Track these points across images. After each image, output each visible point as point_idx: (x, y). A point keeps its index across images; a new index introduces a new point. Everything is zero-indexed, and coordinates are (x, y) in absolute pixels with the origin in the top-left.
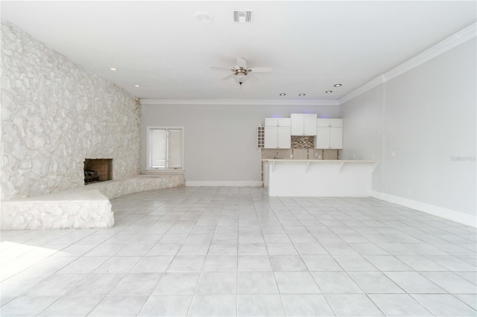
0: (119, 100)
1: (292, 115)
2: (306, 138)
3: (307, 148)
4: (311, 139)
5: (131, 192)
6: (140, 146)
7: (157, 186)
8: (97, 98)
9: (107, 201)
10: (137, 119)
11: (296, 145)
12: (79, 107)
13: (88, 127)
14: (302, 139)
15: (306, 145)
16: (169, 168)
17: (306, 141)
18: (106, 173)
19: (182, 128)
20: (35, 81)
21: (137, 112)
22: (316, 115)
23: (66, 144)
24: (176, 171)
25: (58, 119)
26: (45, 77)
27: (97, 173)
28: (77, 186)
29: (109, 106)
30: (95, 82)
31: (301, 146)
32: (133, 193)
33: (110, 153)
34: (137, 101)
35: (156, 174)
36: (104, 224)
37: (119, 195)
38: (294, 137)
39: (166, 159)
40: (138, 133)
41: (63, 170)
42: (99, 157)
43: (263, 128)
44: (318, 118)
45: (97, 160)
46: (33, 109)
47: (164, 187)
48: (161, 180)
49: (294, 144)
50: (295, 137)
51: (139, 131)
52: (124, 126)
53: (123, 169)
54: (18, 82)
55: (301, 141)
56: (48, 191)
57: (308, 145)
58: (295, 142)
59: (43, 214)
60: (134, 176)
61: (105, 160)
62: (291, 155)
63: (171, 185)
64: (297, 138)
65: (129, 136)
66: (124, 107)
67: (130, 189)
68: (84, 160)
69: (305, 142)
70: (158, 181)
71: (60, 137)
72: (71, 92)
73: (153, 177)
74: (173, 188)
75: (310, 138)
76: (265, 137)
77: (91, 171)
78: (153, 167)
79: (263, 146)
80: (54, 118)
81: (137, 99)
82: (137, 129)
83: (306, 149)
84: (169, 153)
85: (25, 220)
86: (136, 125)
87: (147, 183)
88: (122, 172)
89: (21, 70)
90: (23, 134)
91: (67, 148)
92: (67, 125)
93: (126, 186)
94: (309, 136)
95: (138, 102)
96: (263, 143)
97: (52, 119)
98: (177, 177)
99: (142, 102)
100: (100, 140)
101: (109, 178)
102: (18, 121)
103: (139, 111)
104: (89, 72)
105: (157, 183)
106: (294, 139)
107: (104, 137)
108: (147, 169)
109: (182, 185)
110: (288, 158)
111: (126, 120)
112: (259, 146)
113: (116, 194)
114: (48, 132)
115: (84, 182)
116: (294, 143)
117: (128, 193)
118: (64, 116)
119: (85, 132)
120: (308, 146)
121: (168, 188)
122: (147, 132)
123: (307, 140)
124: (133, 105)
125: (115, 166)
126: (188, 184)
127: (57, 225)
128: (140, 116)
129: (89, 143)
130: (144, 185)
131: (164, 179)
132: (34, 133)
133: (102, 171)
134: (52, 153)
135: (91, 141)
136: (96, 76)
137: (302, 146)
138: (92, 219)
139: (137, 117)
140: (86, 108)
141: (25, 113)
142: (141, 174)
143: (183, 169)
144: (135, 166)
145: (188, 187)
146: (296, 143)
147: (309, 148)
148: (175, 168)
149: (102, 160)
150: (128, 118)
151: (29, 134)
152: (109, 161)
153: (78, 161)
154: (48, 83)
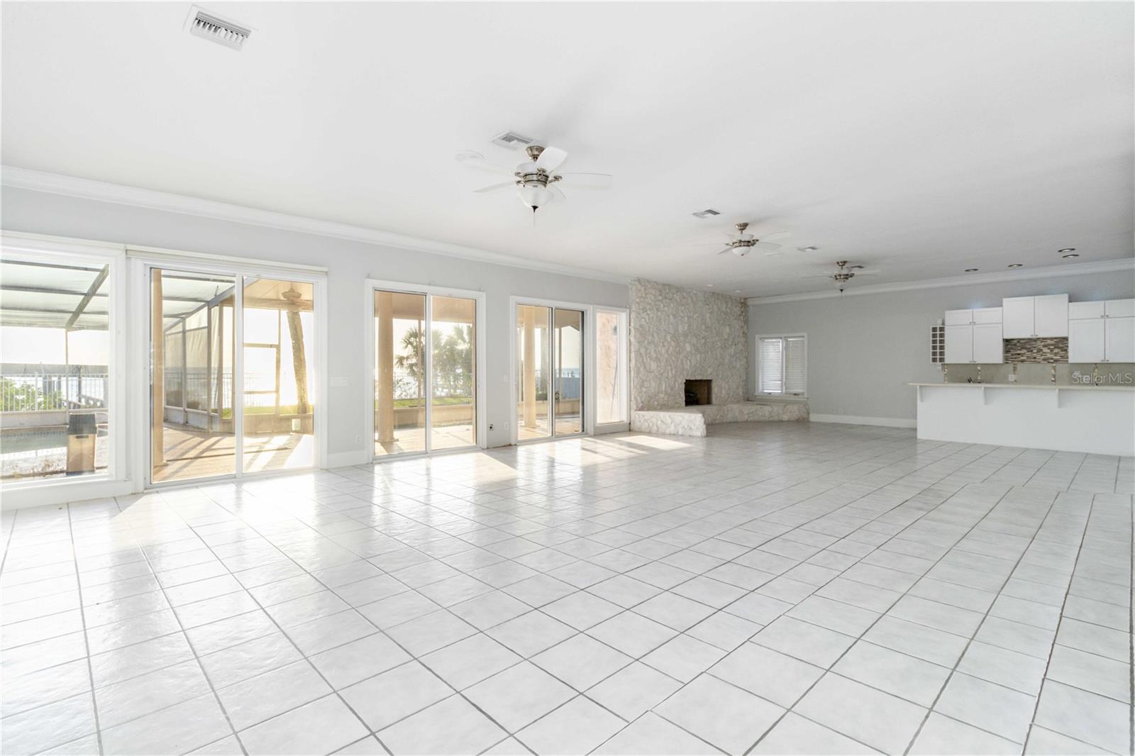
0: (719, 309)
1: (1005, 300)
2: (1049, 342)
3: (1052, 361)
4: (1061, 344)
5: (732, 420)
6: (747, 362)
7: (765, 416)
8: (696, 315)
9: (701, 415)
10: (742, 327)
11: (1022, 356)
12: (680, 329)
13: (688, 347)
14: (1040, 345)
15: (1049, 356)
16: (786, 393)
17: (1049, 349)
18: (706, 396)
19: (805, 334)
20: (651, 315)
21: (742, 317)
22: (1066, 297)
23: (671, 366)
24: (796, 398)
25: (666, 344)
26: (657, 309)
27: (696, 395)
28: (679, 407)
29: (708, 320)
30: (694, 299)
31: (1035, 358)
32: (734, 422)
33: (709, 372)
34: (742, 303)
35: (767, 400)
36: (699, 434)
37: (717, 422)
38: (1018, 342)
39: (782, 380)
40: (744, 346)
41: (669, 390)
42: (699, 378)
43: (942, 329)
44: (1070, 301)
45: (696, 381)
46: (650, 338)
47: (776, 418)
48: (770, 409)
49: (1019, 354)
50: (1022, 341)
51: (746, 342)
52: (725, 340)
53: (724, 392)
54: (643, 320)
55: (1035, 347)
56: (659, 407)
57: (1055, 356)
58: (1020, 350)
59: (659, 422)
60: (738, 402)
61: (705, 381)
62: (1010, 375)
63: (786, 418)
64: (1025, 343)
65: (732, 351)
66: (724, 316)
67: (730, 417)
68: (685, 381)
69: (1046, 350)
70: (767, 410)
71: (667, 361)
72: (674, 316)
73: (760, 404)
74: (789, 421)
75: (1060, 341)
76: (946, 344)
77: (691, 393)
78: (765, 391)
79: (942, 360)
80: (663, 343)
81: (743, 301)
82: (743, 340)
83: (1050, 365)
84: (786, 371)
85: (649, 425)
86: (741, 335)
87: (751, 411)
88: (723, 396)
89: (644, 310)
90: (645, 360)
91: (672, 370)
92: (671, 348)
93: (726, 412)
94: (1056, 338)
95: (744, 303)
96: (942, 354)
97: (661, 344)
98: (796, 407)
99: (750, 302)
100: (698, 359)
101: (709, 402)
102: (643, 351)
103: (746, 315)
104: (688, 290)
105: (765, 412)
106: (1018, 344)
107: (703, 355)
108: (757, 394)
109: (804, 419)
110: (1004, 380)
111: (728, 331)
112: (934, 360)
113: (715, 420)
114: (659, 356)
115: (684, 403)
116: (1019, 352)
117: (728, 421)
118: (669, 339)
119: (685, 352)
120: (1055, 358)
121: (781, 421)
122: (756, 342)
123: (1052, 345)
124: (737, 310)
125: (715, 389)
126: (814, 418)
127: (668, 431)
128: (746, 322)
129: (689, 363)
130: (748, 414)
131: (776, 408)
132: (651, 359)
133: (701, 394)
134: (661, 374)
135: (690, 362)
136: (695, 292)
137: (1038, 356)
138: (691, 428)
139: (743, 324)
140: (686, 328)
141: (646, 343)
142: (748, 400)
143: (805, 396)
144: (740, 389)
145: (813, 422)
146: (1023, 351)
147: (1056, 361)
148: (795, 394)
149: (701, 381)
150: (730, 329)
151: (649, 359)
152: (709, 382)
153: (680, 381)
154: (659, 313)
